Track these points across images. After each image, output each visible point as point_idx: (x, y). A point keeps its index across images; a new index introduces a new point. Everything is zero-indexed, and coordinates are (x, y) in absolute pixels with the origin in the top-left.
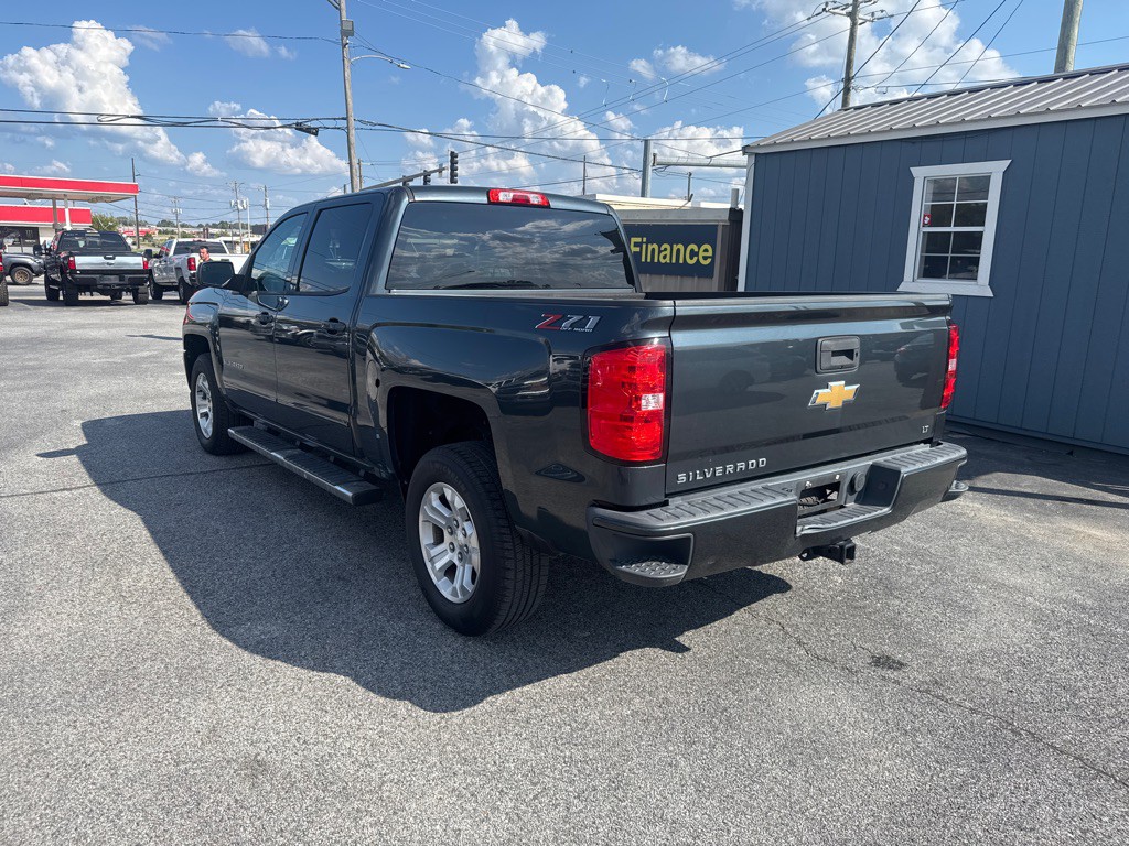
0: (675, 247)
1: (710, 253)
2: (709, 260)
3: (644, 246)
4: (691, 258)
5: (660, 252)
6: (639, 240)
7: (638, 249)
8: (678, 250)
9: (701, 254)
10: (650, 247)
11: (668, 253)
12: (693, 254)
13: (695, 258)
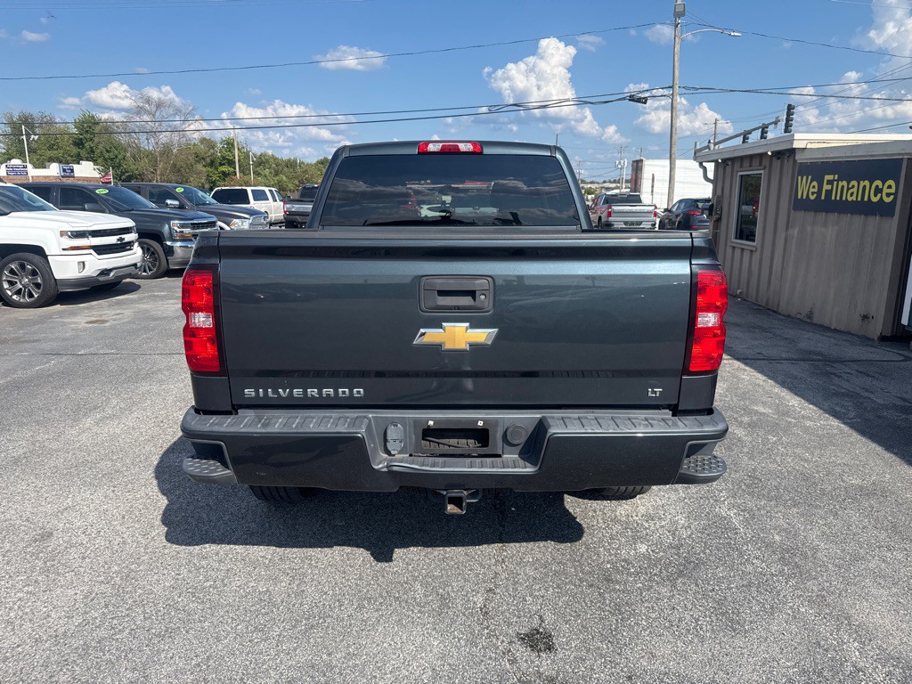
0: (862, 184)
1: (893, 190)
2: (892, 197)
3: (835, 183)
4: (875, 196)
5: (848, 189)
6: (830, 177)
7: (829, 187)
8: (865, 187)
9: (886, 190)
10: (841, 184)
11: (855, 190)
12: (878, 190)
13: (879, 195)
